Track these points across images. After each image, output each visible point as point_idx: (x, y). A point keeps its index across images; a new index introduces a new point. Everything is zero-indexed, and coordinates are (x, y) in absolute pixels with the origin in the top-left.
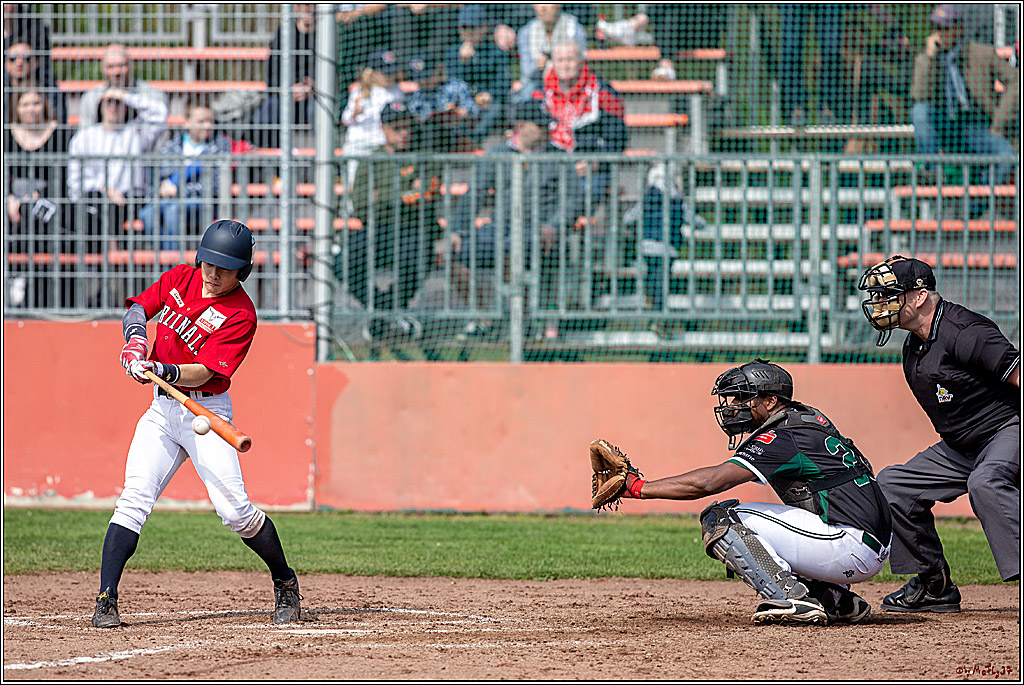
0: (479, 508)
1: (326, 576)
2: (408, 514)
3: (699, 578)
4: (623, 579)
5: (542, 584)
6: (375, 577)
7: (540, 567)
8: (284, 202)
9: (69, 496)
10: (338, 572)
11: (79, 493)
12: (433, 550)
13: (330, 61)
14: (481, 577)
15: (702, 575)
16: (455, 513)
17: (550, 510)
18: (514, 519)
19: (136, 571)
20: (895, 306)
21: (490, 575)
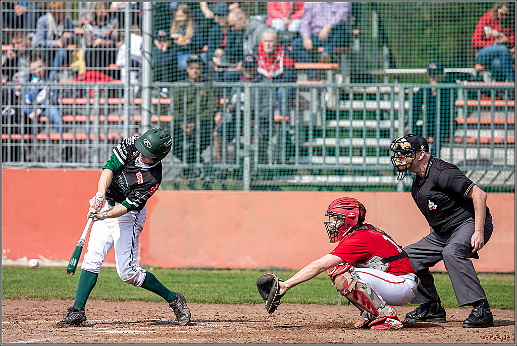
0: (226, 267)
1: (134, 302)
2: (189, 269)
3: (329, 304)
4: (289, 304)
5: (247, 307)
6: (160, 303)
7: (246, 298)
8: (126, 107)
9: (14, 259)
10: (141, 300)
11: (20, 258)
12: (193, 288)
13: (149, 35)
14: (215, 303)
15: (330, 302)
16: (213, 269)
17: (263, 268)
18: (243, 272)
19: (35, 299)
20: (410, 159)
21: (220, 302)
